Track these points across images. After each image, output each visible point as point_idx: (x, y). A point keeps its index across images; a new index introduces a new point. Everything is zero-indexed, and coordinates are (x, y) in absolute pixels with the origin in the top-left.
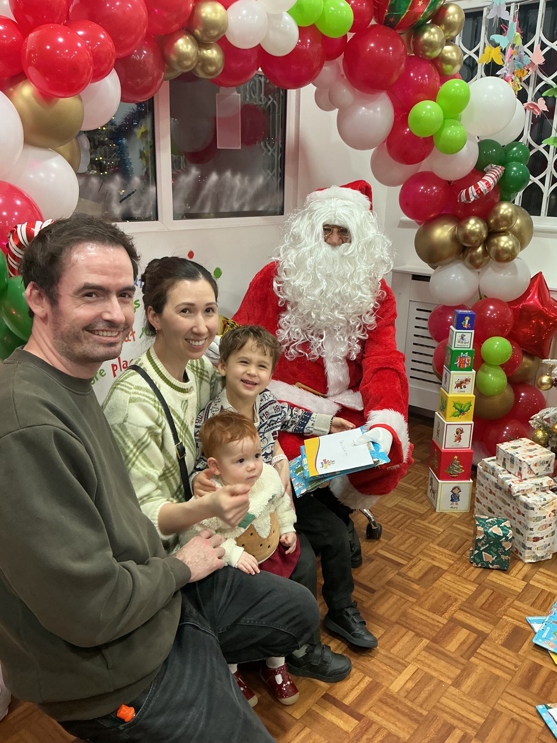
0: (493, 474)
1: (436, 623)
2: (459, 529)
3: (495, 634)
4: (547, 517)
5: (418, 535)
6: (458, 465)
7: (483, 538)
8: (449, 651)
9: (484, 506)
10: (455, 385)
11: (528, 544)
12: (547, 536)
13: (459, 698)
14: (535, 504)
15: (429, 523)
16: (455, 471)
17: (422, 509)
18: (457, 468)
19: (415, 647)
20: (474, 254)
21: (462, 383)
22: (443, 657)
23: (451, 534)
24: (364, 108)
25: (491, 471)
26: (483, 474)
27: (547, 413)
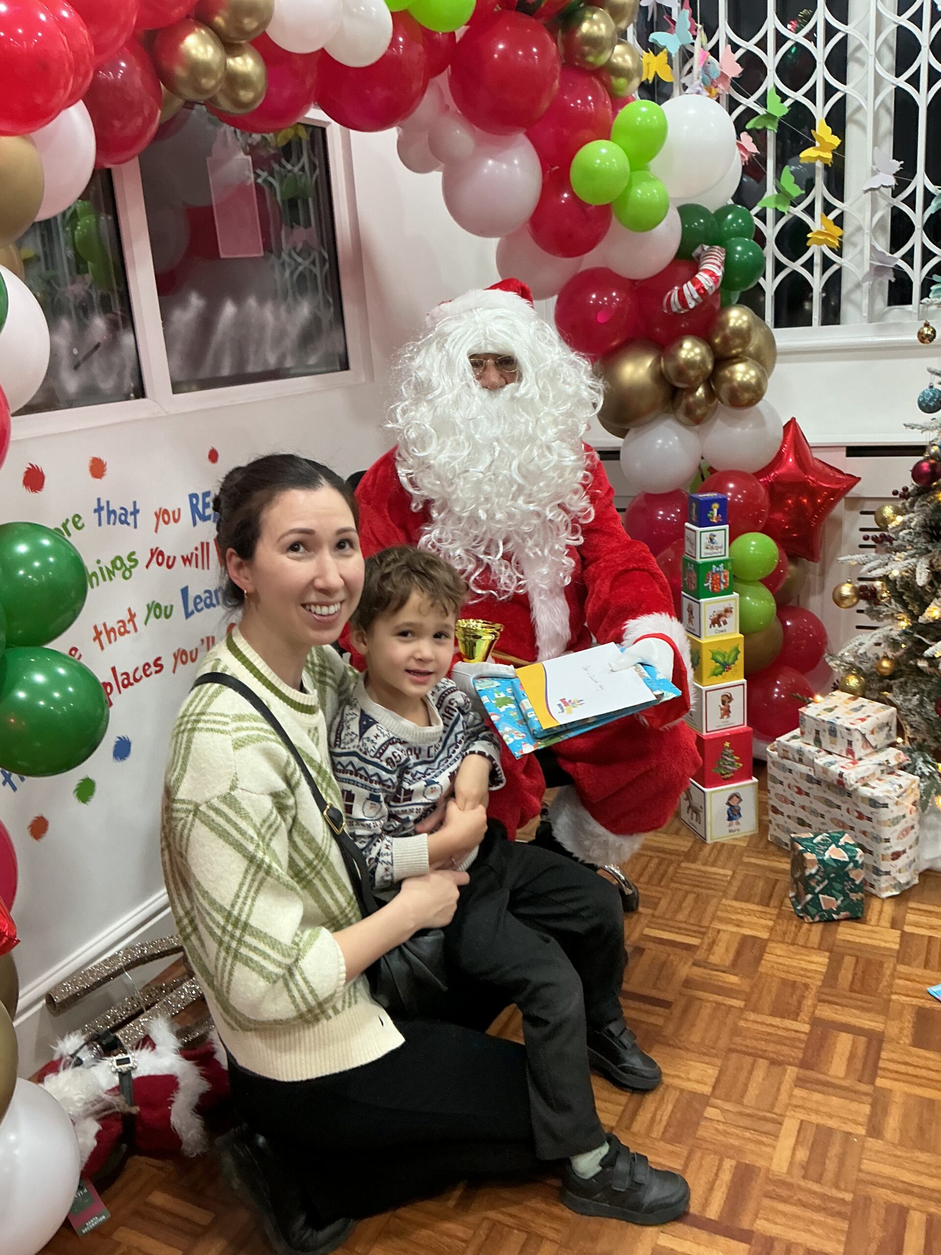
0: (801, 761)
1: (793, 1034)
2: (755, 864)
3: (892, 1029)
4: (908, 815)
5: (696, 889)
6: (732, 757)
7: (818, 871)
8: (837, 1077)
9: (789, 817)
10: (710, 622)
11: (884, 866)
12: (911, 847)
13: (890, 1155)
14: (888, 797)
15: (704, 864)
16: (728, 767)
17: (684, 844)
18: (732, 762)
19: (780, 1084)
20: (691, 399)
21: (720, 616)
22: (831, 1090)
23: (746, 876)
24: (490, 162)
25: (797, 757)
26: (779, 763)
27: (861, 644)
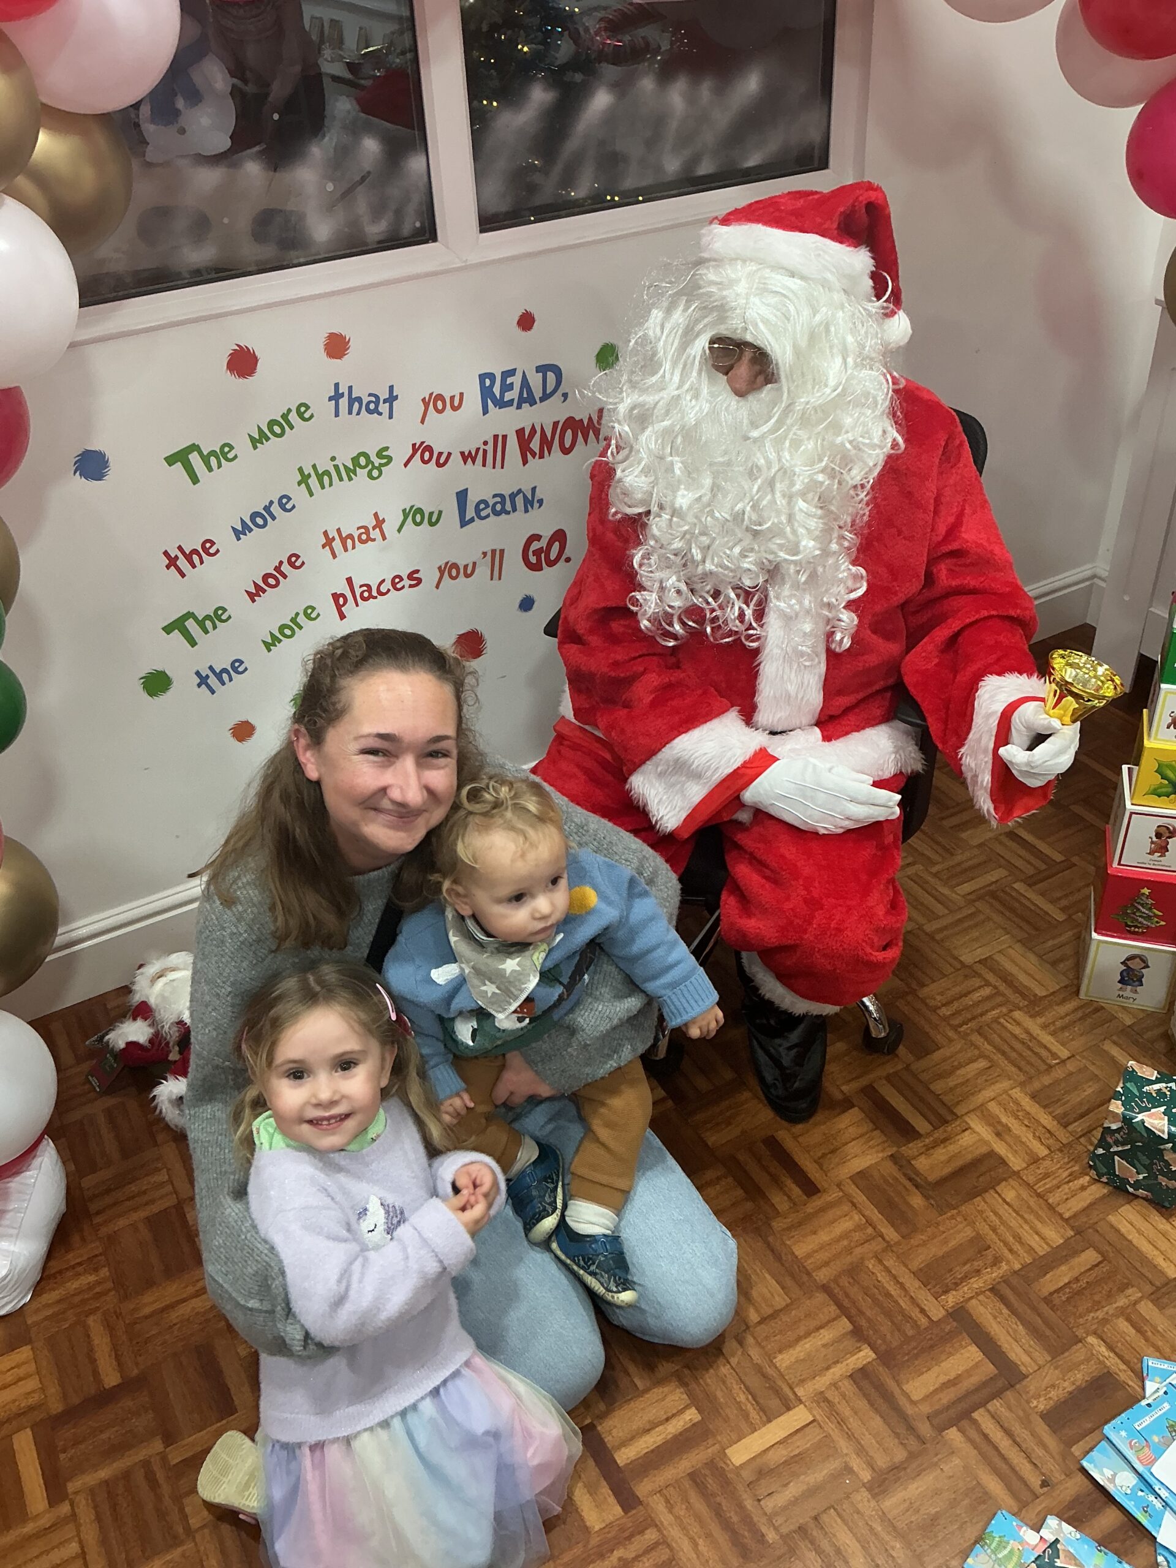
1: (915, 1313)
3: (1041, 1379)
6: (1150, 909)
7: (1118, 1130)
8: (908, 1397)
10: (1170, 721)
15: (1044, 1027)
16: (1140, 919)
17: (1046, 984)
18: (1147, 914)
22: (884, 1407)
23: (1084, 1069)
